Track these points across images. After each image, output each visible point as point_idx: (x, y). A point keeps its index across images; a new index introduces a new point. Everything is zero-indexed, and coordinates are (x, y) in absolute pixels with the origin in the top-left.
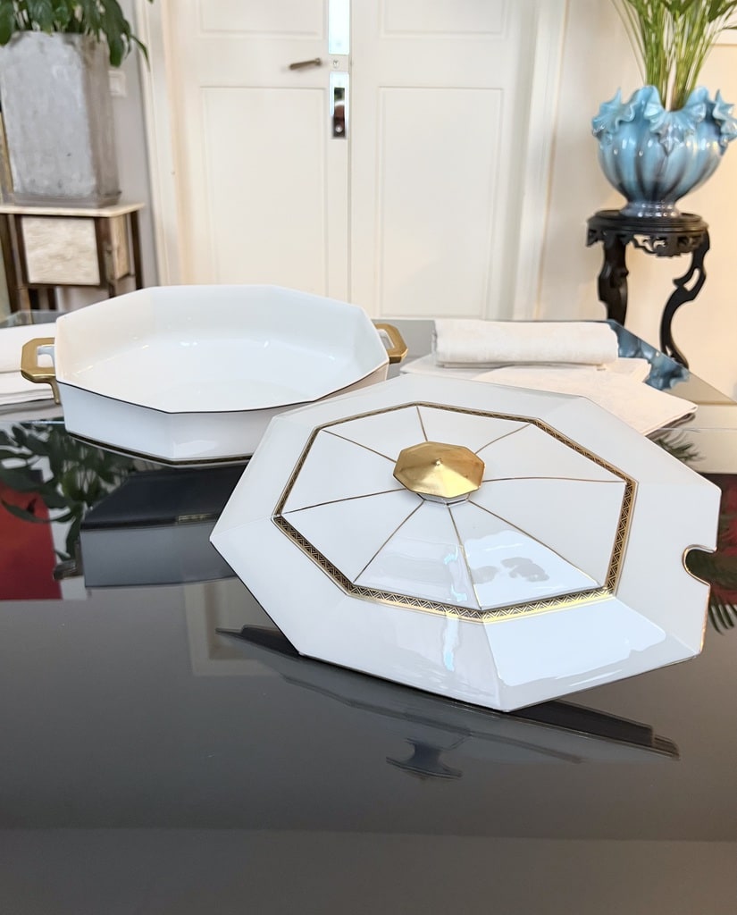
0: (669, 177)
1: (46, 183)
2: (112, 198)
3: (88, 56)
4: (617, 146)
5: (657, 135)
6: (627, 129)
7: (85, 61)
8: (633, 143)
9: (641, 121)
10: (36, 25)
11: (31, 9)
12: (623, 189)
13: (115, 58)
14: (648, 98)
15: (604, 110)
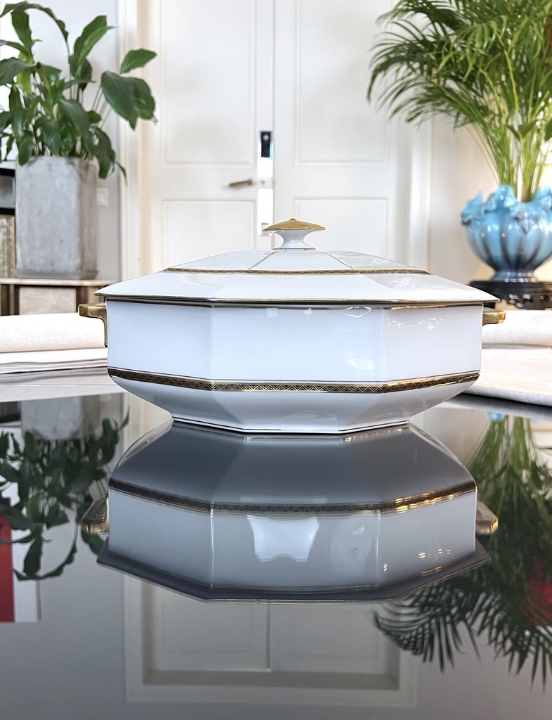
0: (528, 251)
1: (42, 262)
2: (92, 274)
3: (83, 173)
4: (485, 230)
5: (517, 219)
6: (491, 217)
7: (81, 176)
8: (496, 228)
9: (502, 210)
10: (48, 151)
11: (45, 140)
12: (491, 262)
13: (103, 173)
14: (505, 194)
15: (470, 204)
